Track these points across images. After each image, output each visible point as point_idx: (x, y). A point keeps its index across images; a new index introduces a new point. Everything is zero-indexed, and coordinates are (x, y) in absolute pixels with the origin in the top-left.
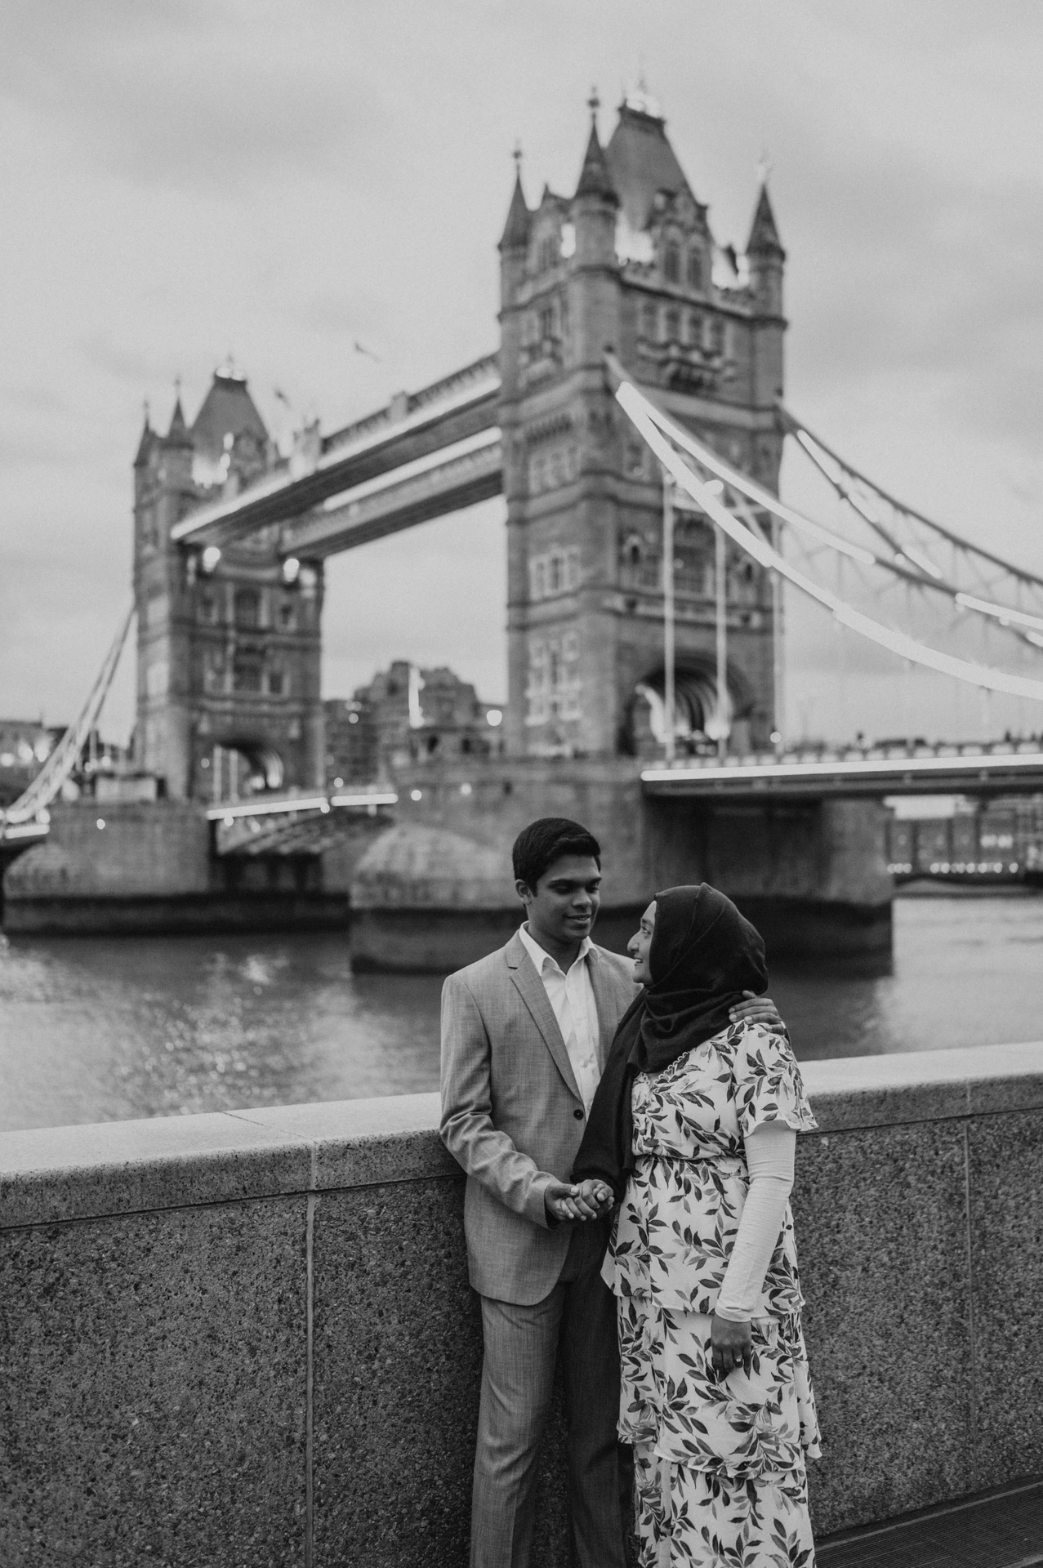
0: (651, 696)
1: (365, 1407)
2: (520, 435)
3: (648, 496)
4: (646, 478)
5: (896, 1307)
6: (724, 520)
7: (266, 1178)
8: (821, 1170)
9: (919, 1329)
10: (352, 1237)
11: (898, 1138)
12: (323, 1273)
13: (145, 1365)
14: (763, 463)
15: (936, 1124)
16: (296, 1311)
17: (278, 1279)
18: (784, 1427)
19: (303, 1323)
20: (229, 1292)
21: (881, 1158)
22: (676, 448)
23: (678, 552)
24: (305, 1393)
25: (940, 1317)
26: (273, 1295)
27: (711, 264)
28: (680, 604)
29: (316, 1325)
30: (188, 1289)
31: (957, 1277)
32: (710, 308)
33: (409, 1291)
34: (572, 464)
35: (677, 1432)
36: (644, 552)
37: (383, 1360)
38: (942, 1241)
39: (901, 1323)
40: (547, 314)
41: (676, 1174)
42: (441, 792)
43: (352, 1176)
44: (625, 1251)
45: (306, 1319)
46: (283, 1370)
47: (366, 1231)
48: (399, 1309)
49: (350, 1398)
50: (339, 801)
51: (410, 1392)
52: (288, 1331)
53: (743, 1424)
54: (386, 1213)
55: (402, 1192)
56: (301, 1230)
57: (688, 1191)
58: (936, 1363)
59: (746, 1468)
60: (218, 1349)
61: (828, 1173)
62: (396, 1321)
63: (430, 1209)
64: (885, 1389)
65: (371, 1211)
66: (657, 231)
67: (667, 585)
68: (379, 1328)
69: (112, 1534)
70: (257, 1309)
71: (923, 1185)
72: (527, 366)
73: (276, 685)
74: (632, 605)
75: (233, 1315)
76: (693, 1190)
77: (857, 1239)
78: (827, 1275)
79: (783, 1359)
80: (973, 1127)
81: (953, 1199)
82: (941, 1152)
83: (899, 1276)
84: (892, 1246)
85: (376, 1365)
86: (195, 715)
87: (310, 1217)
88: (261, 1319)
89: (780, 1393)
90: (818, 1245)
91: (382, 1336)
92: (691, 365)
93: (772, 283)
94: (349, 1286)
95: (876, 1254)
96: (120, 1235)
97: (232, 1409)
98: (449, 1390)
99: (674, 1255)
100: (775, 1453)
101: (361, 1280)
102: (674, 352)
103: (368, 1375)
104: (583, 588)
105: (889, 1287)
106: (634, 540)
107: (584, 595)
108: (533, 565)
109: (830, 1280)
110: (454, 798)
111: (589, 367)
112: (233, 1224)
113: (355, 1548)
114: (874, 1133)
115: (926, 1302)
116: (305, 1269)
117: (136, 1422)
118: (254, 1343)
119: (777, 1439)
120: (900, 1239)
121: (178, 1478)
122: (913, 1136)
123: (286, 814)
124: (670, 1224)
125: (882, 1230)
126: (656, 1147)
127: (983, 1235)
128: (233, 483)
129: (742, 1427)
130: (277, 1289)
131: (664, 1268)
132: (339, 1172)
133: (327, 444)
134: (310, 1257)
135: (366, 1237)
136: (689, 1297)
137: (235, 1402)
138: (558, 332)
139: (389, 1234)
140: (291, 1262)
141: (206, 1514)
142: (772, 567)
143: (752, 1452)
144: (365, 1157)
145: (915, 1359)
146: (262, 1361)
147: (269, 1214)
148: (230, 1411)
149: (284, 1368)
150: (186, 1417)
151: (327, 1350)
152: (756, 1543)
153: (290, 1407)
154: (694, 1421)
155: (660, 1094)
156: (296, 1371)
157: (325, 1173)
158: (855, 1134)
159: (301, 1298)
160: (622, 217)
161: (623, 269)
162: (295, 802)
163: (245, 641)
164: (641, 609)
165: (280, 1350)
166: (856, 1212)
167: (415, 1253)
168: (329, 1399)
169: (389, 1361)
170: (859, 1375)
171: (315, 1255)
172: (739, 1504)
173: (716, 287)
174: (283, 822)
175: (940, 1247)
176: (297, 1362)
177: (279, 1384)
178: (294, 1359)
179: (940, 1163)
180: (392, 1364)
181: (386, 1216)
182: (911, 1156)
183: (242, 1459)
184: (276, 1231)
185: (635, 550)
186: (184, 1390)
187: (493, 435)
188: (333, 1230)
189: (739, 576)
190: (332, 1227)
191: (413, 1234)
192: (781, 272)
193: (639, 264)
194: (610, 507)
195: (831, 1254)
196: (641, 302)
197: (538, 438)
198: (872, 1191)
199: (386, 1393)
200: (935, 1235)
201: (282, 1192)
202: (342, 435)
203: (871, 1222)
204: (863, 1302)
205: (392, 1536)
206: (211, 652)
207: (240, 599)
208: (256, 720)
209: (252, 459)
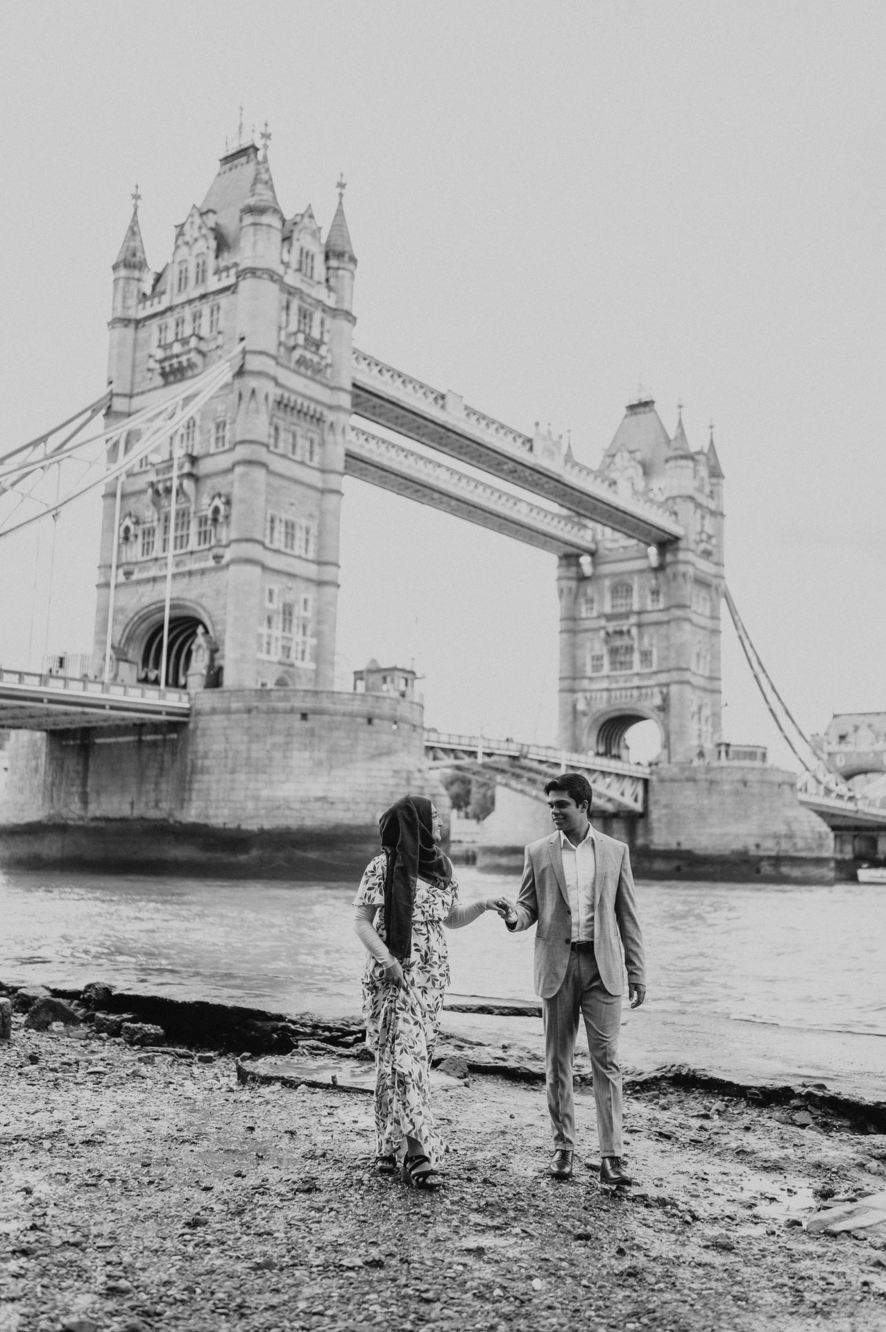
73: (645, 659)
74: (128, 574)
86: (574, 696)
164: (134, 577)
206: (592, 640)
207: (615, 591)
208: (629, 692)
209: (626, 468)
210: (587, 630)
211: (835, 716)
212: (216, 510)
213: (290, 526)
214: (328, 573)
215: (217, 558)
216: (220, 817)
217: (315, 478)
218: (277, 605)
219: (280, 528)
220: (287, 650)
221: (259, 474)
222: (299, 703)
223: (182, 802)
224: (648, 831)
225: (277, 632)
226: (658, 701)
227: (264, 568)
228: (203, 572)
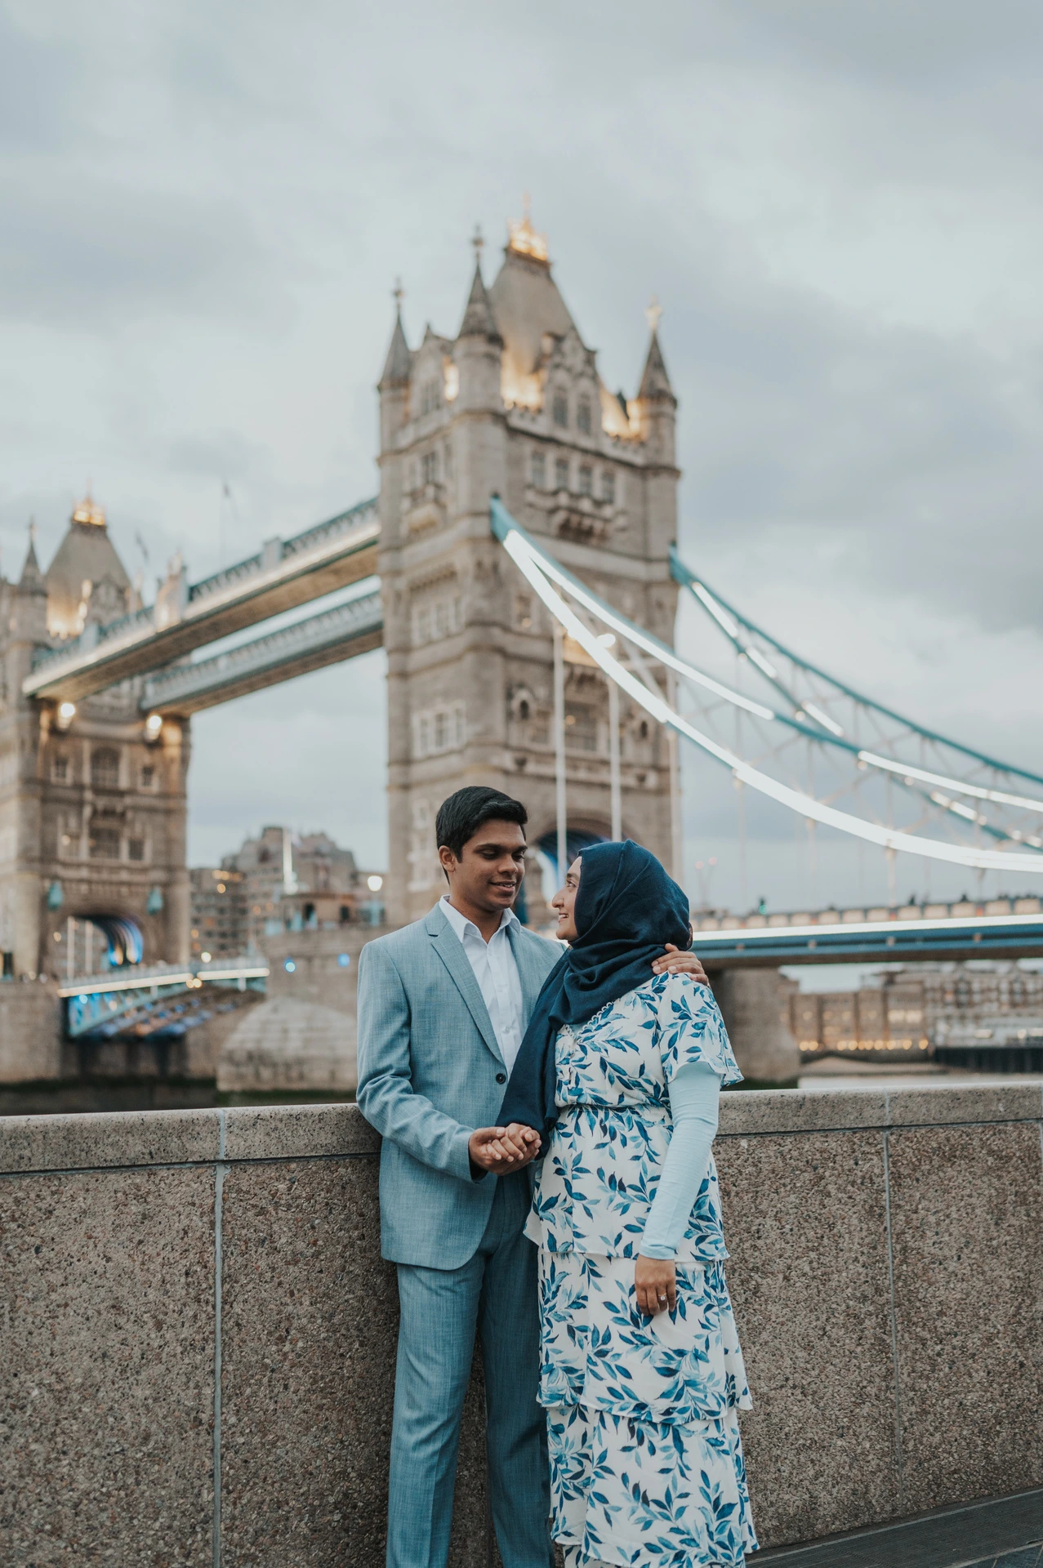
0: (542, 859)
1: (276, 1391)
2: (402, 584)
3: (537, 649)
4: (536, 630)
5: (818, 1319)
6: (617, 674)
7: (173, 1144)
8: (740, 1173)
9: (841, 1343)
10: (262, 1212)
11: (818, 1145)
12: (232, 1247)
13: (45, 1333)
14: (657, 615)
15: (855, 1133)
16: (204, 1286)
17: (186, 1251)
18: (712, 1376)
19: (211, 1299)
20: (134, 1261)
21: (801, 1164)
22: (566, 598)
23: (570, 708)
24: (213, 1372)
25: (862, 1331)
26: (180, 1267)
27: (601, 410)
28: (572, 763)
29: (225, 1302)
30: (92, 1256)
31: (878, 1291)
32: (600, 455)
33: (321, 1272)
34: (457, 615)
35: (601, 1379)
36: (533, 707)
37: (294, 1342)
38: (863, 1253)
39: (823, 1335)
40: (429, 458)
41: (601, 1121)
42: (317, 963)
43: (263, 1148)
44: (552, 1206)
45: (214, 1295)
46: (189, 1346)
47: (277, 1205)
48: (311, 1290)
49: (260, 1380)
50: (206, 975)
51: (322, 1377)
52: (195, 1306)
53: (668, 1369)
54: (297, 1189)
55: (314, 1169)
56: (210, 1201)
57: (613, 1137)
58: (859, 1379)
59: (672, 1413)
60: (122, 1321)
61: (748, 1176)
62: (308, 1303)
63: (343, 1188)
64: (808, 1403)
65: (282, 1187)
66: (544, 374)
67: (558, 742)
68: (290, 1308)
69: (10, 1510)
70: (163, 1282)
71: (844, 1195)
72: (409, 512)
73: (136, 850)
74: (521, 763)
75: (138, 1286)
76: (619, 1137)
77: (778, 1246)
78: (748, 1282)
79: (709, 1307)
80: (892, 1139)
81: (874, 1212)
82: (860, 1162)
83: (821, 1287)
84: (813, 1255)
85: (287, 1347)
86: (47, 884)
87: (219, 1188)
88: (168, 1292)
89: (707, 1341)
90: (739, 1250)
91: (293, 1318)
92: (583, 514)
93: (665, 431)
94: (259, 1263)
95: (796, 1263)
96: (21, 1194)
97: (137, 1385)
98: (363, 1378)
99: (598, 1201)
100: (703, 1402)
101: (271, 1258)
102: (563, 499)
103: (279, 1358)
104: (469, 745)
105: (811, 1297)
106: (523, 695)
107: (470, 752)
108: (416, 721)
109: (752, 1287)
110: (331, 969)
111: (476, 514)
112: (139, 1190)
113: (264, 1540)
114: (792, 1139)
115: (848, 1315)
116: (213, 1243)
117: (35, 1392)
118: (161, 1317)
119: (705, 1387)
120: (822, 1249)
121: (79, 1455)
122: (832, 1144)
123: (146, 990)
124: (594, 1171)
125: (802, 1238)
126: (580, 1095)
127: (904, 1249)
128: (92, 632)
129: (669, 1372)
130: (184, 1262)
131: (589, 1214)
132: (249, 1143)
133: (193, 592)
134: (218, 1230)
135: (277, 1213)
136: (613, 1243)
137: (140, 1378)
138: (441, 477)
139: (300, 1211)
140: (198, 1234)
141: (109, 1495)
142: (668, 722)
143: (678, 1397)
144: (276, 1129)
145: (838, 1373)
146: (167, 1336)
147: (176, 1182)
148: (134, 1387)
149: (191, 1345)
150: (90, 1390)
151: (236, 1328)
152: (685, 1495)
153: (197, 1386)
154: (618, 1367)
155: (584, 1044)
156: (203, 1349)
157: (235, 1142)
158: (774, 1138)
159: (209, 1273)
160: (508, 358)
161: (509, 413)
162: (155, 978)
163: (102, 803)
164: (531, 768)
165: (186, 1325)
166: (776, 1218)
167: (327, 1232)
168: (239, 1380)
169: (300, 1344)
170: (782, 1387)
171: (223, 1226)
172: (665, 1454)
173: (607, 434)
174: (144, 999)
175: (861, 1259)
176: (205, 1340)
177: (187, 1361)
178: (201, 1336)
179: (860, 1174)
180: (303, 1348)
181: (298, 1192)
182: (831, 1164)
183: (146, 1438)
184: (183, 1201)
185: (524, 705)
186: (87, 1362)
187: (372, 584)
188: (242, 1203)
189: (633, 732)
190: (241, 1200)
191: (326, 1212)
192: (673, 420)
193: (526, 408)
194: (498, 659)
195: (752, 1260)
196: (528, 447)
197: (419, 588)
198: (792, 1198)
199: (298, 1377)
200: (856, 1247)
201: (190, 1160)
202: (211, 582)
203: (791, 1230)
204: (784, 1311)
205: (304, 1529)
206: (66, 815)
207: (97, 758)
208: (114, 888)
209: (112, 608)
210: (59, 800)
224: (183, 1055)
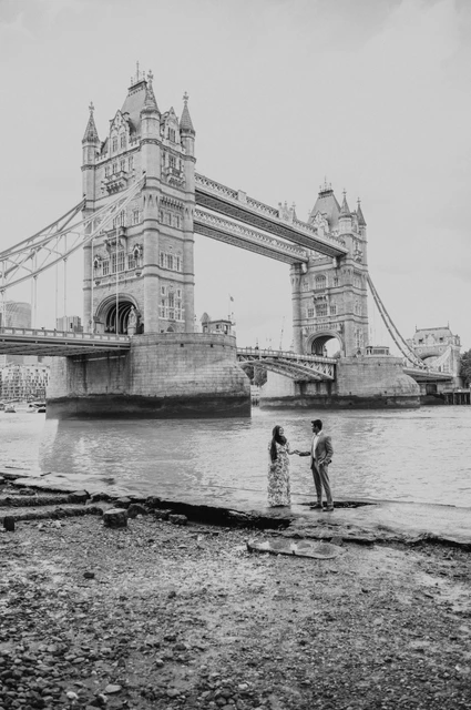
206: (308, 302)
207: (317, 279)
208: (325, 325)
209: (321, 222)
210: (305, 298)
211: (417, 331)
212: (136, 252)
213: (170, 257)
214: (189, 278)
215: (138, 274)
216: (147, 392)
217: (180, 235)
218: (166, 294)
219: (165, 259)
220: (172, 314)
221: (156, 234)
222: (178, 339)
223: (129, 386)
225: (167, 307)
226: (339, 329)
227: (160, 277)
228: (132, 281)
